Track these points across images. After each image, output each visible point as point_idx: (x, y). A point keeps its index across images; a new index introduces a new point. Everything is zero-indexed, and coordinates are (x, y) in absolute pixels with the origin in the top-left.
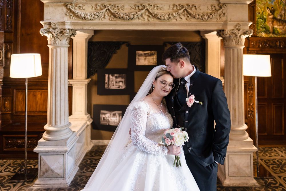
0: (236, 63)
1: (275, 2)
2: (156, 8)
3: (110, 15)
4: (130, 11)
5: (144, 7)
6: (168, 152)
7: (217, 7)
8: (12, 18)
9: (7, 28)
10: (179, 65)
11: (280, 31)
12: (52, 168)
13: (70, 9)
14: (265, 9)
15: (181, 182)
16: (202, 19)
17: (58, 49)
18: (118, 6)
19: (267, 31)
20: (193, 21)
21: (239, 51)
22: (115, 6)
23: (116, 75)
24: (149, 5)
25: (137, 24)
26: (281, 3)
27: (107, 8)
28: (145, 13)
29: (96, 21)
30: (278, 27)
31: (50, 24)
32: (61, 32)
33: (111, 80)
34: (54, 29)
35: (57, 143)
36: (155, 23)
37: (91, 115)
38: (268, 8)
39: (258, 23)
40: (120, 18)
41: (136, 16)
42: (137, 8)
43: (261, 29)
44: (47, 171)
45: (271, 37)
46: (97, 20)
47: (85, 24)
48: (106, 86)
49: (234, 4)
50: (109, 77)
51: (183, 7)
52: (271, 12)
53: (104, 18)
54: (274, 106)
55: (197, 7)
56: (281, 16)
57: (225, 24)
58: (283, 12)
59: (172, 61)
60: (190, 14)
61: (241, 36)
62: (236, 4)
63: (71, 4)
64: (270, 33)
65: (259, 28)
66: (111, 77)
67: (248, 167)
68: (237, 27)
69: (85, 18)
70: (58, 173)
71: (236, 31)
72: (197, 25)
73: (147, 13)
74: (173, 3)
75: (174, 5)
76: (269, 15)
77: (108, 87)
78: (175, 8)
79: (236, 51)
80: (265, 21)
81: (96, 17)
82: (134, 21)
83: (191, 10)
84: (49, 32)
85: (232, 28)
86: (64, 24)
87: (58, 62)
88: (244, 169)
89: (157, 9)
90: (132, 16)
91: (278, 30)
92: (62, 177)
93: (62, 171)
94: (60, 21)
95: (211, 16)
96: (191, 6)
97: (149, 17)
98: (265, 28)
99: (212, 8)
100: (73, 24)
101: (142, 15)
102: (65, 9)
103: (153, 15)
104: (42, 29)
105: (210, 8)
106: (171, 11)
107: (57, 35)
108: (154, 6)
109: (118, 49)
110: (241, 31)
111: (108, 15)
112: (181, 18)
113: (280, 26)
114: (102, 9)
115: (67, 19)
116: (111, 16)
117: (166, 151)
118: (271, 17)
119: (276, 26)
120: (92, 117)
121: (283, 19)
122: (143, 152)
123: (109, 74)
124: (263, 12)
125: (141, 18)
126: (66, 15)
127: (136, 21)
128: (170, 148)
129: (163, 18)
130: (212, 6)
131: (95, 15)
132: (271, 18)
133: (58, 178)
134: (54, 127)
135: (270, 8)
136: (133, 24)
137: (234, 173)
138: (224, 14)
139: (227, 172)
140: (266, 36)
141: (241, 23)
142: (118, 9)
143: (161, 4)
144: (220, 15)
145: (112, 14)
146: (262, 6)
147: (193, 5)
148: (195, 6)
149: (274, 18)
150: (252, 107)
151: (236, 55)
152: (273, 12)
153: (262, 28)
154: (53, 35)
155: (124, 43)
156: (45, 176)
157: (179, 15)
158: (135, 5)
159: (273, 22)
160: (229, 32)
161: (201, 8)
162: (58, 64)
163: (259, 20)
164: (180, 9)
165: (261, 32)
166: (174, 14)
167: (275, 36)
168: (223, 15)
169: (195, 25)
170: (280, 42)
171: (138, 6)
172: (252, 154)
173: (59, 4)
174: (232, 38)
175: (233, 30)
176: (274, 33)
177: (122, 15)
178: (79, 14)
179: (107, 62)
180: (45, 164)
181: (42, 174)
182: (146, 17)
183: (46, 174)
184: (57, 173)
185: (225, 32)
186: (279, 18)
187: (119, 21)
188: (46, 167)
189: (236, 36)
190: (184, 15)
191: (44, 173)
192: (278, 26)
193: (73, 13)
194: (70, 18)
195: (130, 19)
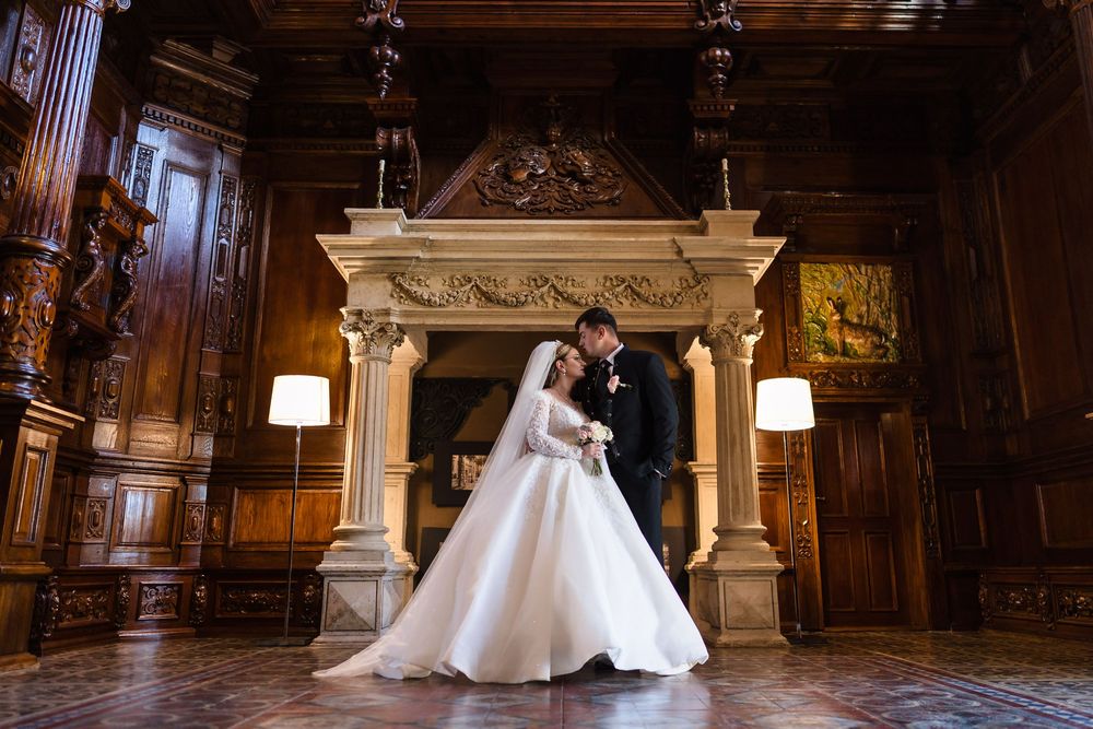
0: (735, 392)
1: (844, 287)
2: (569, 283)
3: (479, 296)
4: (518, 289)
5: (547, 281)
6: (584, 454)
7: (692, 282)
8: (242, 321)
9: (230, 344)
10: (597, 335)
11: (861, 351)
12: (352, 606)
13: (400, 284)
14: (822, 303)
15: (602, 494)
16: (662, 305)
17: (373, 364)
18: (495, 280)
19: (828, 349)
20: (645, 308)
21: (741, 369)
22: (489, 279)
23: (477, 457)
24: (557, 277)
25: (532, 315)
26: (858, 289)
27: (473, 283)
28: (549, 292)
29: (452, 308)
30: (856, 342)
31: (359, 313)
32: (382, 330)
33: (466, 468)
34: (366, 322)
35: (366, 554)
36: (568, 312)
37: (414, 555)
38: (829, 299)
39: (808, 333)
40: (498, 303)
41: (530, 299)
42: (533, 283)
43: (816, 346)
44: (341, 614)
45: (838, 362)
46: (452, 306)
47: (428, 315)
48: (454, 484)
49: (725, 275)
50: (460, 463)
51: (623, 281)
52: (835, 307)
53: (468, 302)
54: (868, 536)
55: (652, 281)
56: (860, 317)
57: (709, 314)
58: (864, 308)
59: (588, 326)
60: (638, 295)
61: (740, 337)
62: (729, 274)
63: (403, 274)
64: (836, 353)
65: (811, 344)
66: (466, 461)
67: (766, 606)
68: (732, 319)
69: (429, 301)
70: (365, 619)
71: (730, 327)
72: (652, 317)
73: (552, 293)
74: (603, 274)
75: (606, 278)
76: (832, 315)
77: (459, 485)
78: (608, 284)
79: (733, 367)
80: (824, 328)
81: (452, 299)
82: (526, 309)
83: (640, 286)
84: (356, 329)
85: (722, 321)
86: (387, 312)
87: (372, 389)
88: (758, 609)
89: (573, 285)
90: (523, 299)
91: (856, 348)
92: (371, 630)
93: (372, 615)
94: (379, 307)
95: (680, 299)
96: (639, 280)
97: (557, 299)
98: (824, 343)
99: (681, 284)
100: (406, 314)
101: (542, 297)
102: (389, 286)
103: (566, 295)
104: (343, 323)
105: (678, 283)
106: (600, 289)
107: (372, 335)
108: (567, 280)
109: (484, 396)
110: (739, 326)
111: (476, 297)
112: (621, 303)
113: (858, 338)
114: (462, 285)
115: (393, 305)
116: (480, 299)
117: (580, 451)
118: (837, 317)
119: (848, 340)
120: (418, 561)
121: (865, 323)
122: (547, 455)
123: (461, 454)
124: (818, 309)
125: (540, 302)
126: (392, 296)
127: (531, 308)
128: (585, 447)
129: (584, 301)
130: (680, 280)
131: (449, 295)
132: (836, 321)
133: (363, 631)
134: (357, 524)
135: (835, 299)
136: (524, 315)
137: (737, 621)
138: (706, 294)
139: (723, 619)
140: (828, 360)
141: (738, 311)
142: (496, 286)
143: (581, 276)
144: (697, 297)
145: (484, 294)
146: (816, 295)
147: (643, 278)
148: (648, 280)
149: (844, 322)
150: (807, 532)
151: (734, 376)
152: (840, 307)
153: (818, 343)
154: (364, 335)
155: (498, 381)
156: (335, 626)
157: (617, 296)
158: (528, 279)
159: (841, 329)
160: (715, 329)
161: (660, 283)
162: (372, 394)
163: (810, 325)
164: (619, 286)
165: (816, 353)
166: (607, 294)
167: (848, 359)
168: (703, 296)
169: (649, 316)
170: (860, 375)
171: (535, 280)
172: (774, 580)
173: (378, 275)
174: (724, 342)
175: (725, 325)
176: (845, 353)
177: (503, 296)
178: (419, 294)
179: (458, 426)
180: (338, 598)
181: (329, 621)
182: (551, 302)
183: (339, 622)
184: (362, 619)
185: (709, 330)
186: (855, 320)
187: (498, 309)
188: (340, 605)
189: (732, 337)
190: (627, 298)
191: (334, 620)
192: (854, 337)
193: (407, 292)
194: (400, 302)
195: (519, 304)
